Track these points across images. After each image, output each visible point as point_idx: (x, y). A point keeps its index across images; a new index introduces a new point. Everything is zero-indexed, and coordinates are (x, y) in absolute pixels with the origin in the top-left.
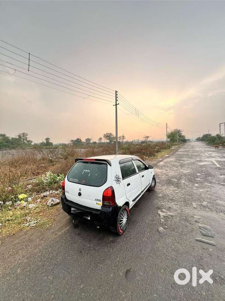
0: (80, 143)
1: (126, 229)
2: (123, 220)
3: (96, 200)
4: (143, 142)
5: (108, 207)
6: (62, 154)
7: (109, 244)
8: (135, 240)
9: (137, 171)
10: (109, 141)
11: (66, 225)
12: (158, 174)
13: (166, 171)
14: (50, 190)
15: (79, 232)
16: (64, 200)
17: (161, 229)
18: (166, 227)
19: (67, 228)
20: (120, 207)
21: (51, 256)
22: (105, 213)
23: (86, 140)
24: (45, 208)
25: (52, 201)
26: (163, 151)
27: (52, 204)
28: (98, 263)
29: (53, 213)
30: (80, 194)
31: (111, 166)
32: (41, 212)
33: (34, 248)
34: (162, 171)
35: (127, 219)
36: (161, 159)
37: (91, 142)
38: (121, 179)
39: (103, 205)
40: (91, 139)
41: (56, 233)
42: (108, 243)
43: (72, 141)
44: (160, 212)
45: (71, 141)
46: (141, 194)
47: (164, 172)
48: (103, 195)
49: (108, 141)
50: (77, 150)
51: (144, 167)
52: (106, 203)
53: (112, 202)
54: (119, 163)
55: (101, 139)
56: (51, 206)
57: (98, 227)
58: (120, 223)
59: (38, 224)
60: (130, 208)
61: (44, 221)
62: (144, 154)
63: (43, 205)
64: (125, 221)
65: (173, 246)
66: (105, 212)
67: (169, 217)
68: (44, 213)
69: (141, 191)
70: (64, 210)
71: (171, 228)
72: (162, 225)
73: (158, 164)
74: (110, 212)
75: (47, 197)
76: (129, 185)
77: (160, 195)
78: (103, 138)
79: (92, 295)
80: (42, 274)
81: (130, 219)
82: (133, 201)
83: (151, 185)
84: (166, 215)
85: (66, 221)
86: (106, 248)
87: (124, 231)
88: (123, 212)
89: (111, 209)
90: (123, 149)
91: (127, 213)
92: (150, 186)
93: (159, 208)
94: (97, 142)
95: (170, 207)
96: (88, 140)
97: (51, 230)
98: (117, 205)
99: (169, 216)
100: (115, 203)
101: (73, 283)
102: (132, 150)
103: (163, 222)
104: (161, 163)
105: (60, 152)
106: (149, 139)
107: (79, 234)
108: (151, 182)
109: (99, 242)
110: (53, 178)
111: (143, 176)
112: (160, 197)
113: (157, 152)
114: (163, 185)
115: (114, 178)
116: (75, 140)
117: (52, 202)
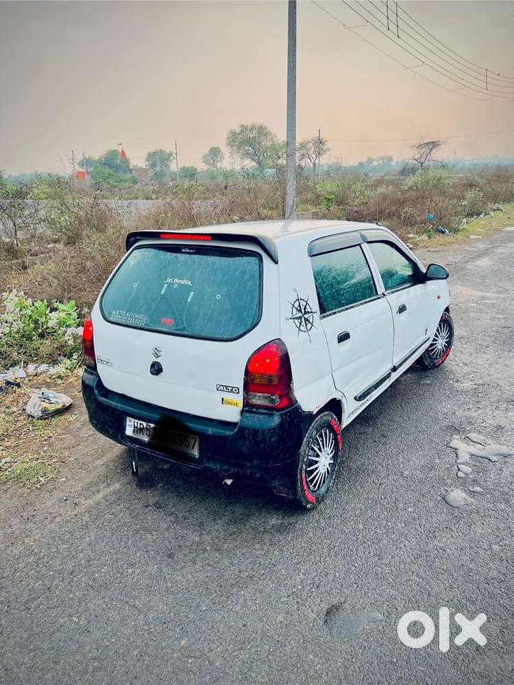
0: (125, 172)
1: (327, 492)
2: (316, 462)
3: (221, 388)
4: (406, 171)
5: (265, 414)
6: (51, 223)
7: (267, 538)
8: (361, 527)
9: (381, 288)
10: (254, 164)
11: (106, 479)
12: (463, 306)
13: (498, 292)
14: (26, 363)
15: (157, 499)
16: (96, 391)
17: (457, 495)
18: (479, 489)
19: (111, 489)
20: (311, 417)
21: (69, 566)
22: (255, 432)
23: (150, 156)
24: (19, 424)
25: (45, 398)
26: (498, 209)
27: (45, 411)
28: (232, 586)
29: (53, 439)
30: (156, 369)
31: (276, 262)
32: (9, 436)
33: (9, 543)
34: (481, 294)
35: (333, 457)
36: (481, 246)
37: (173, 167)
38: (317, 315)
39: (248, 407)
40: (171, 154)
41: (76, 501)
42: (264, 532)
43: (86, 162)
44: (456, 442)
45: (81, 164)
46: (389, 375)
47: (488, 299)
48: (247, 372)
49: (249, 164)
50: (113, 203)
51: (411, 273)
52: (258, 399)
53: (281, 397)
54: (310, 250)
55: (215, 153)
56: (41, 418)
57: (229, 482)
58: (306, 471)
59: (7, 473)
60: (346, 421)
61: (26, 465)
62: (409, 222)
63: (10, 414)
64: (327, 466)
65: (496, 547)
66: (254, 430)
67: (493, 458)
68: (19, 439)
69: (391, 366)
70: (95, 426)
71: (497, 494)
72: (462, 482)
73: (469, 266)
74: (274, 429)
75: (18, 385)
76: (344, 337)
77: (467, 384)
78: (226, 151)
79: (217, 664)
80: (50, 612)
81: (342, 462)
82: (359, 398)
83: (431, 345)
84: (481, 454)
85: (106, 465)
86: (258, 546)
87: (321, 499)
88: (321, 436)
89: (276, 420)
90: (317, 200)
91: (335, 439)
92: (427, 351)
93: (455, 429)
94: (201, 167)
95: (499, 428)
96: (159, 159)
97: (56, 492)
98: (299, 408)
99: (496, 455)
100: (292, 402)
101: (156, 634)
102: (355, 203)
103: (466, 474)
104: (484, 262)
105: (43, 212)
106: (438, 155)
107: (158, 506)
108: (431, 333)
109: (232, 529)
110: (31, 317)
111: (402, 309)
112: (465, 392)
113: (470, 215)
114: (480, 349)
115: (288, 311)
116: (99, 161)
117: (45, 405)
